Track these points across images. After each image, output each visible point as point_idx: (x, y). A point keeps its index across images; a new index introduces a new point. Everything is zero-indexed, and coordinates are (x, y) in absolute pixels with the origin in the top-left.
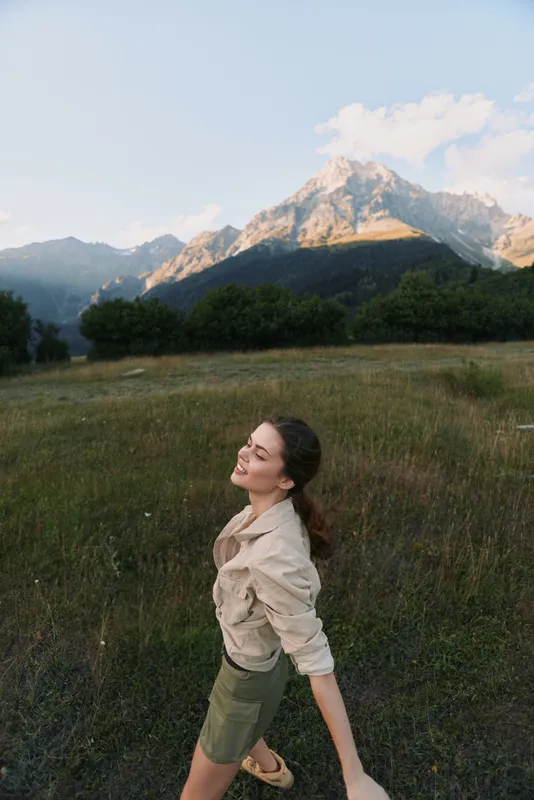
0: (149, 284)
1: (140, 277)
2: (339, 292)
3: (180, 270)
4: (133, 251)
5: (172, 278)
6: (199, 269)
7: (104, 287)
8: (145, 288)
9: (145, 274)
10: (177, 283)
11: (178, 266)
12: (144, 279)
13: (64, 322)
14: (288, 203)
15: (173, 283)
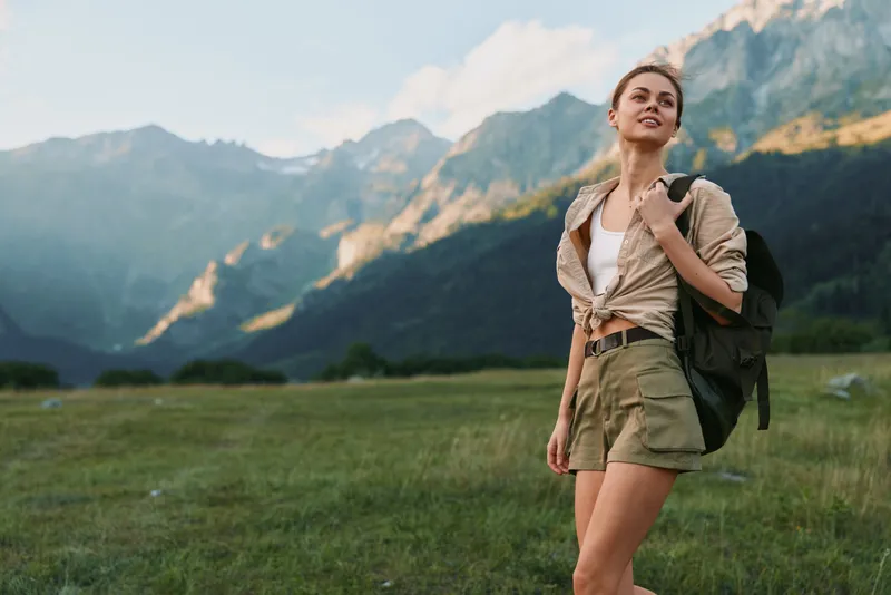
0: (350, 255)
1: (325, 233)
2: (824, 278)
3: (428, 216)
4: (312, 162)
5: (410, 237)
6: (479, 212)
7: (229, 260)
8: (336, 265)
9: (338, 227)
10: (419, 252)
11: (424, 206)
12: (334, 241)
13: (118, 348)
14: (729, 25)
15: (409, 250)
